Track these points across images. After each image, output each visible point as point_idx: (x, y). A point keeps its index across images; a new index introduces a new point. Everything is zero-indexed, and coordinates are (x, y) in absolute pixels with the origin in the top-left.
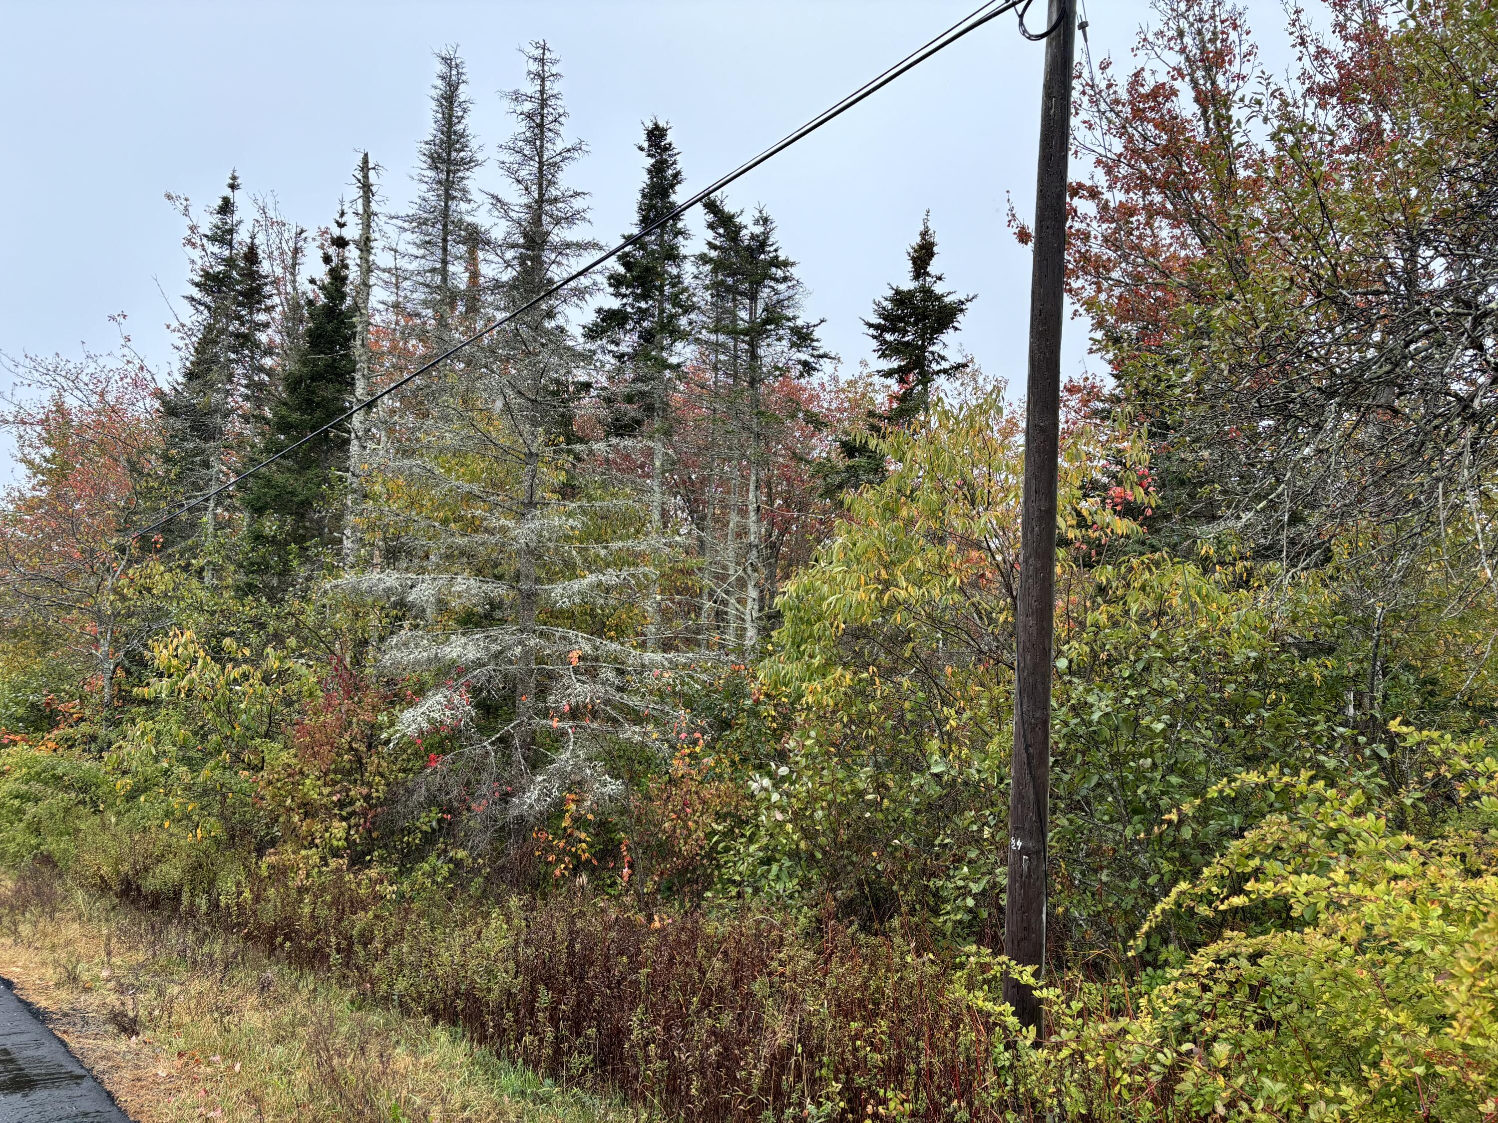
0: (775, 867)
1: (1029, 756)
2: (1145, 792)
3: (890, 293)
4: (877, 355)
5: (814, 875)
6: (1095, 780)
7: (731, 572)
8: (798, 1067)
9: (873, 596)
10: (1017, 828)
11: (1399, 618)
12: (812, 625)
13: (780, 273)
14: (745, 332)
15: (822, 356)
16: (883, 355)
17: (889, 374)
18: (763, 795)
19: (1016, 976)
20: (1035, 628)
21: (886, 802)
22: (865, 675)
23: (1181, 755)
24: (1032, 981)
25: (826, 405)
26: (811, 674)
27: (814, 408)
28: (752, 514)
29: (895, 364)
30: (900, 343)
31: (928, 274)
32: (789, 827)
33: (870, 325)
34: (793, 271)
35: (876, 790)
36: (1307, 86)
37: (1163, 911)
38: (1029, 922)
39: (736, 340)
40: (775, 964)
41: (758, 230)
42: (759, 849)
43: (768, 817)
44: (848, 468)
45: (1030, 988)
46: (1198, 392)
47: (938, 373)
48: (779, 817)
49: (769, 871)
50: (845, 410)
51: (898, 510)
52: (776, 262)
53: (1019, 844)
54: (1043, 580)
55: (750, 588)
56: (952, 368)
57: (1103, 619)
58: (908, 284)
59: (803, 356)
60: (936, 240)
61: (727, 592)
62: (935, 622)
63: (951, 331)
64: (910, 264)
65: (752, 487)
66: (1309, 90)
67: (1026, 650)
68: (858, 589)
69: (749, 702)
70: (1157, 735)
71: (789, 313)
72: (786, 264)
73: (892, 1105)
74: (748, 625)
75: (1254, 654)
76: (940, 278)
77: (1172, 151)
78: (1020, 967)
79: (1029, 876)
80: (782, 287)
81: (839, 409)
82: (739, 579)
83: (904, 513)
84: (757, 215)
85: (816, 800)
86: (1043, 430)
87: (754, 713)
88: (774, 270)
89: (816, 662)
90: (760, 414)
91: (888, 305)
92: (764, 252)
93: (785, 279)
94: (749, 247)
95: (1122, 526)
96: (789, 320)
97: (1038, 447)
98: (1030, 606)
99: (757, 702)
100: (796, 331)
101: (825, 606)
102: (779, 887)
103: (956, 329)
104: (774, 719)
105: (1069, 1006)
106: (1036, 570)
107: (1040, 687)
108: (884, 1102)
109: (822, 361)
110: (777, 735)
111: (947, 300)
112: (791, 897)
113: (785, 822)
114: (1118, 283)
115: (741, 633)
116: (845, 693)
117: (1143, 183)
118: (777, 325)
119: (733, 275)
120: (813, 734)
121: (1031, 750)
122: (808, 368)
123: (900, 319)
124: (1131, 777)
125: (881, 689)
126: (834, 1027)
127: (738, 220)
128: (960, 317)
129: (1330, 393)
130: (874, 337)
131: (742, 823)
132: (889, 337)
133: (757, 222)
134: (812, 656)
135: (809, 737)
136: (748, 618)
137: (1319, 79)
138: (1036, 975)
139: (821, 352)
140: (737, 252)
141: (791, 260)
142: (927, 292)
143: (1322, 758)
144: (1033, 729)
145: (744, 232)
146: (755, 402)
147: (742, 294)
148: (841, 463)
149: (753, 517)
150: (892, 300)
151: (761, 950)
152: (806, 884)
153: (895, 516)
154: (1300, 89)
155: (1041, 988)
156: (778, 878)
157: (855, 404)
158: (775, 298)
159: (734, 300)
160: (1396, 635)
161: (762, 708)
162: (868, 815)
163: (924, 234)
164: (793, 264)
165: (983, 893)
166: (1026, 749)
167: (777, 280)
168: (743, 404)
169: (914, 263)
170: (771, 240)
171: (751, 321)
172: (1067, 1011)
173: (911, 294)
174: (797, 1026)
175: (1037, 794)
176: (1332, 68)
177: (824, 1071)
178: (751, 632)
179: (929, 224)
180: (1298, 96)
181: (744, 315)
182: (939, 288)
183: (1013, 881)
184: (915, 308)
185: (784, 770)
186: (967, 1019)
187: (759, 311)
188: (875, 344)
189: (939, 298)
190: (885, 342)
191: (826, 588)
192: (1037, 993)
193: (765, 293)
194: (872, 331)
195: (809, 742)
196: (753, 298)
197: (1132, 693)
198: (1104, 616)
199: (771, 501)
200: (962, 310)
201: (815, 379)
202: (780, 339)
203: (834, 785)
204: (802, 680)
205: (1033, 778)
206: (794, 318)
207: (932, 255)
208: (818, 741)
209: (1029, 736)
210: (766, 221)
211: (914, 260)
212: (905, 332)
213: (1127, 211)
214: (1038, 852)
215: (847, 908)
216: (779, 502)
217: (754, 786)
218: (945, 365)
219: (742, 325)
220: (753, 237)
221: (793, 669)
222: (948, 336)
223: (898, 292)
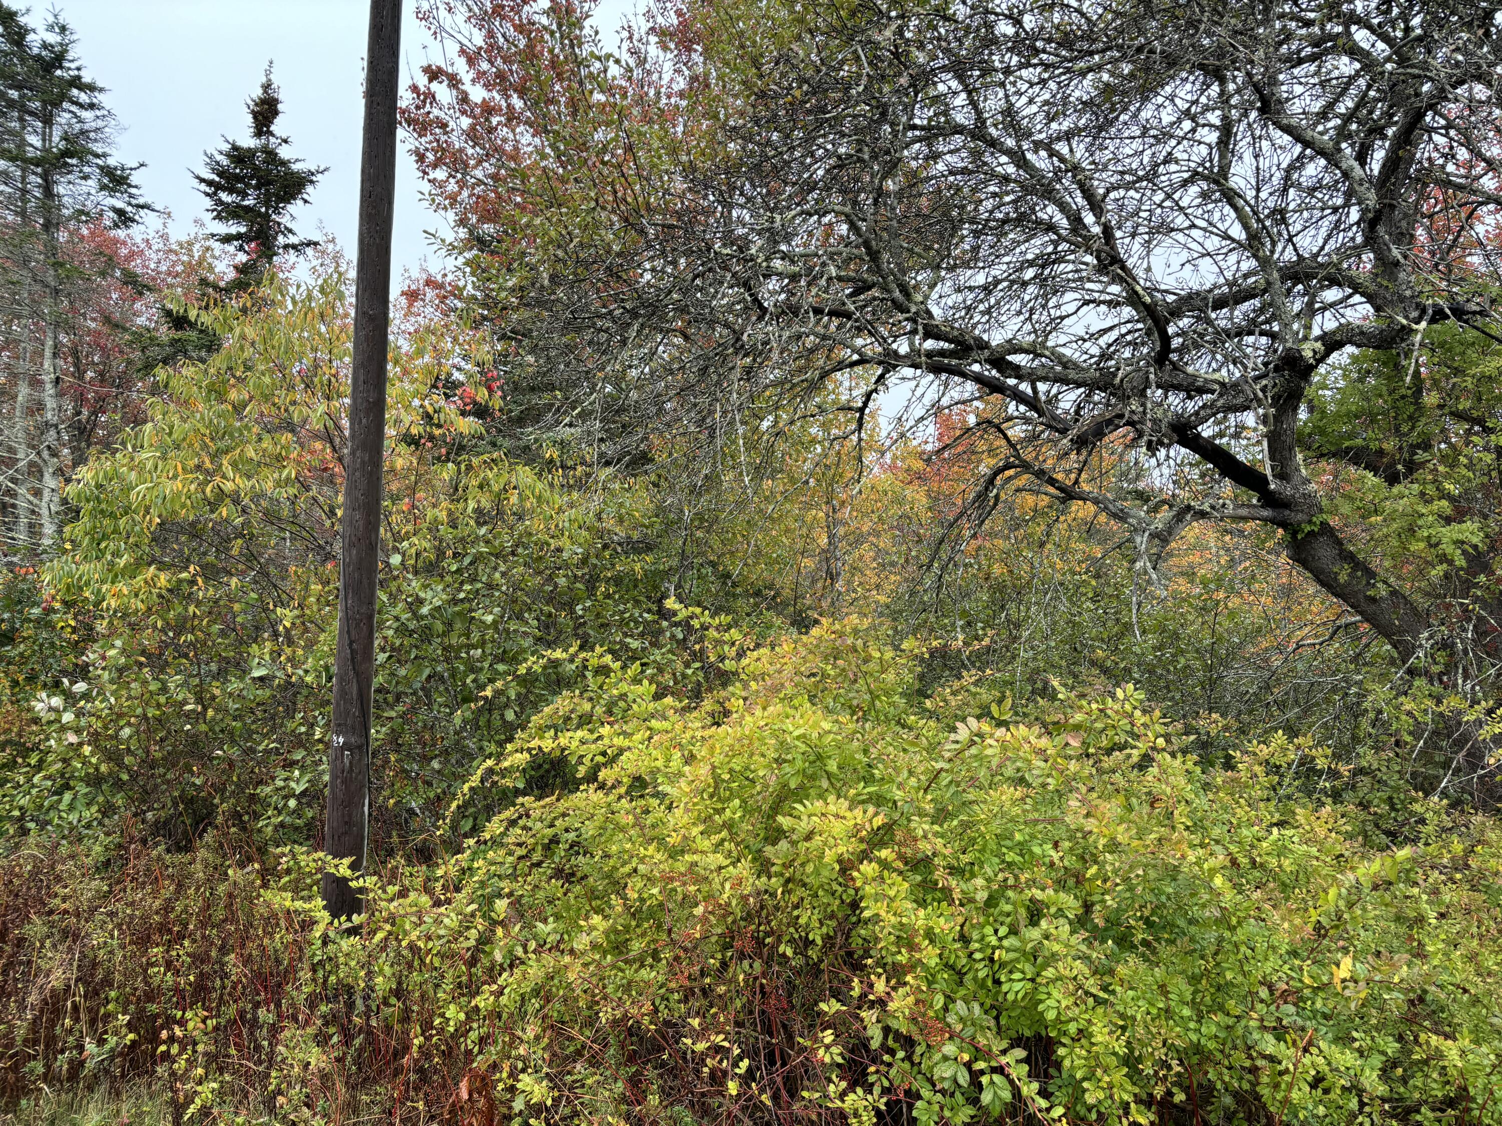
0: (67, 796)
1: (353, 651)
2: (474, 681)
3: (226, 147)
4: (211, 215)
5: (119, 800)
6: (427, 672)
7: (20, 455)
8: (75, 1007)
9: (193, 487)
10: (339, 725)
11: (702, 520)
12: (116, 518)
13: (83, 98)
14: (37, 162)
15: (142, 207)
16: (218, 217)
17: (227, 239)
18: (52, 716)
19: (333, 870)
20: (361, 523)
21: (210, 713)
22: (184, 575)
23: (508, 645)
24: (348, 873)
25: (152, 266)
26: (115, 576)
27: (136, 265)
28: (48, 386)
29: (235, 228)
30: (238, 206)
31: (271, 134)
32: (87, 750)
33: (202, 180)
34: (99, 98)
35: (199, 700)
36: (651, 25)
37: (471, 789)
38: (350, 815)
39: (23, 170)
40: (57, 901)
41: (53, 38)
42: (45, 778)
43: (59, 740)
44: (174, 342)
45: (345, 880)
46: (521, 298)
47: (286, 247)
48: (72, 738)
49: (60, 801)
50: (177, 275)
51: (227, 392)
52: (76, 82)
53: (341, 740)
54: (371, 473)
55: (47, 477)
56: (302, 244)
57: (443, 516)
58: (247, 141)
59: (120, 204)
60: (281, 97)
61: (14, 480)
62: (271, 517)
63: (299, 202)
64: (250, 119)
65: (48, 353)
66: (652, 29)
67: (352, 545)
68: (175, 477)
69: (36, 611)
70: (488, 627)
71: (98, 148)
72: (91, 88)
73: (191, 1025)
74: (45, 520)
75: (580, 550)
76: (286, 141)
77: (530, 54)
78: (336, 861)
79: (351, 770)
80: (87, 115)
81: (169, 273)
82: (31, 464)
83: (233, 395)
84: (51, 19)
85: (120, 716)
86: (372, 319)
87: (43, 622)
88: (75, 92)
89: (122, 562)
90: (58, 265)
91: (225, 161)
92: (61, 67)
93: (92, 106)
94: (38, 58)
95: (468, 425)
96: (97, 156)
97: (366, 336)
98: (357, 499)
99: (49, 611)
100: (108, 171)
101: (133, 495)
102: (73, 817)
103: (306, 201)
104: (74, 630)
105: (385, 892)
106: (363, 463)
107: (365, 582)
108: (182, 1023)
109: (142, 212)
110: (78, 648)
111: (295, 167)
112: (88, 826)
113: (81, 744)
114: (480, 182)
115: (34, 529)
116: (160, 596)
117: (500, 82)
118: (81, 159)
119: (18, 88)
120: (118, 643)
121: (355, 646)
122: (124, 219)
123: (239, 178)
124: (462, 668)
125: (204, 591)
126: (124, 957)
127: (22, 20)
128: (309, 189)
129: (634, 314)
130: (207, 194)
131: (25, 751)
132: (225, 197)
133: (50, 28)
134: (117, 554)
135: (113, 646)
136: (45, 512)
137: (660, 19)
138: (353, 867)
139: (141, 201)
140: (22, 60)
141: (100, 84)
142: (271, 155)
143: (628, 640)
144: (358, 625)
145: (30, 37)
146: (52, 249)
147: (31, 114)
148: (165, 333)
149: (50, 389)
150: (228, 155)
151: (40, 889)
152: (108, 810)
153: (222, 398)
154: (645, 26)
155: (357, 878)
156: (71, 808)
157: (190, 269)
158: (78, 127)
159: (21, 120)
160: (699, 534)
161: (55, 617)
162: (188, 727)
163: (267, 87)
164: (101, 90)
165: (304, 793)
166: (350, 645)
167: (81, 106)
168: (37, 251)
169: (255, 118)
170: (70, 55)
171: (44, 150)
172: (383, 896)
173: (251, 152)
174: (75, 964)
175: (360, 690)
176: (672, 13)
177: (110, 1007)
178: (49, 529)
179: (272, 77)
180: (643, 32)
181: (34, 140)
182: (284, 153)
183: (334, 777)
184: (256, 168)
185: (80, 687)
186: (282, 923)
187: (56, 139)
188: (208, 203)
189: (284, 163)
190: (220, 202)
191: (133, 475)
192: (354, 884)
193: (63, 118)
194: (203, 187)
195: (112, 653)
196: (48, 121)
197: (467, 587)
198: (444, 513)
199: (80, 374)
200: (312, 182)
201: (136, 233)
202: (86, 177)
203: (146, 699)
204: (103, 582)
205: (357, 673)
206: (105, 155)
207: (276, 113)
208: (123, 651)
209: (353, 633)
210: (63, 29)
211: (255, 115)
212: (245, 195)
213: (488, 109)
214: (360, 747)
215: (160, 828)
216: (90, 374)
217: (39, 706)
218: (293, 240)
219: (30, 153)
220: (45, 46)
221: (92, 570)
222: (295, 208)
223: (235, 148)
